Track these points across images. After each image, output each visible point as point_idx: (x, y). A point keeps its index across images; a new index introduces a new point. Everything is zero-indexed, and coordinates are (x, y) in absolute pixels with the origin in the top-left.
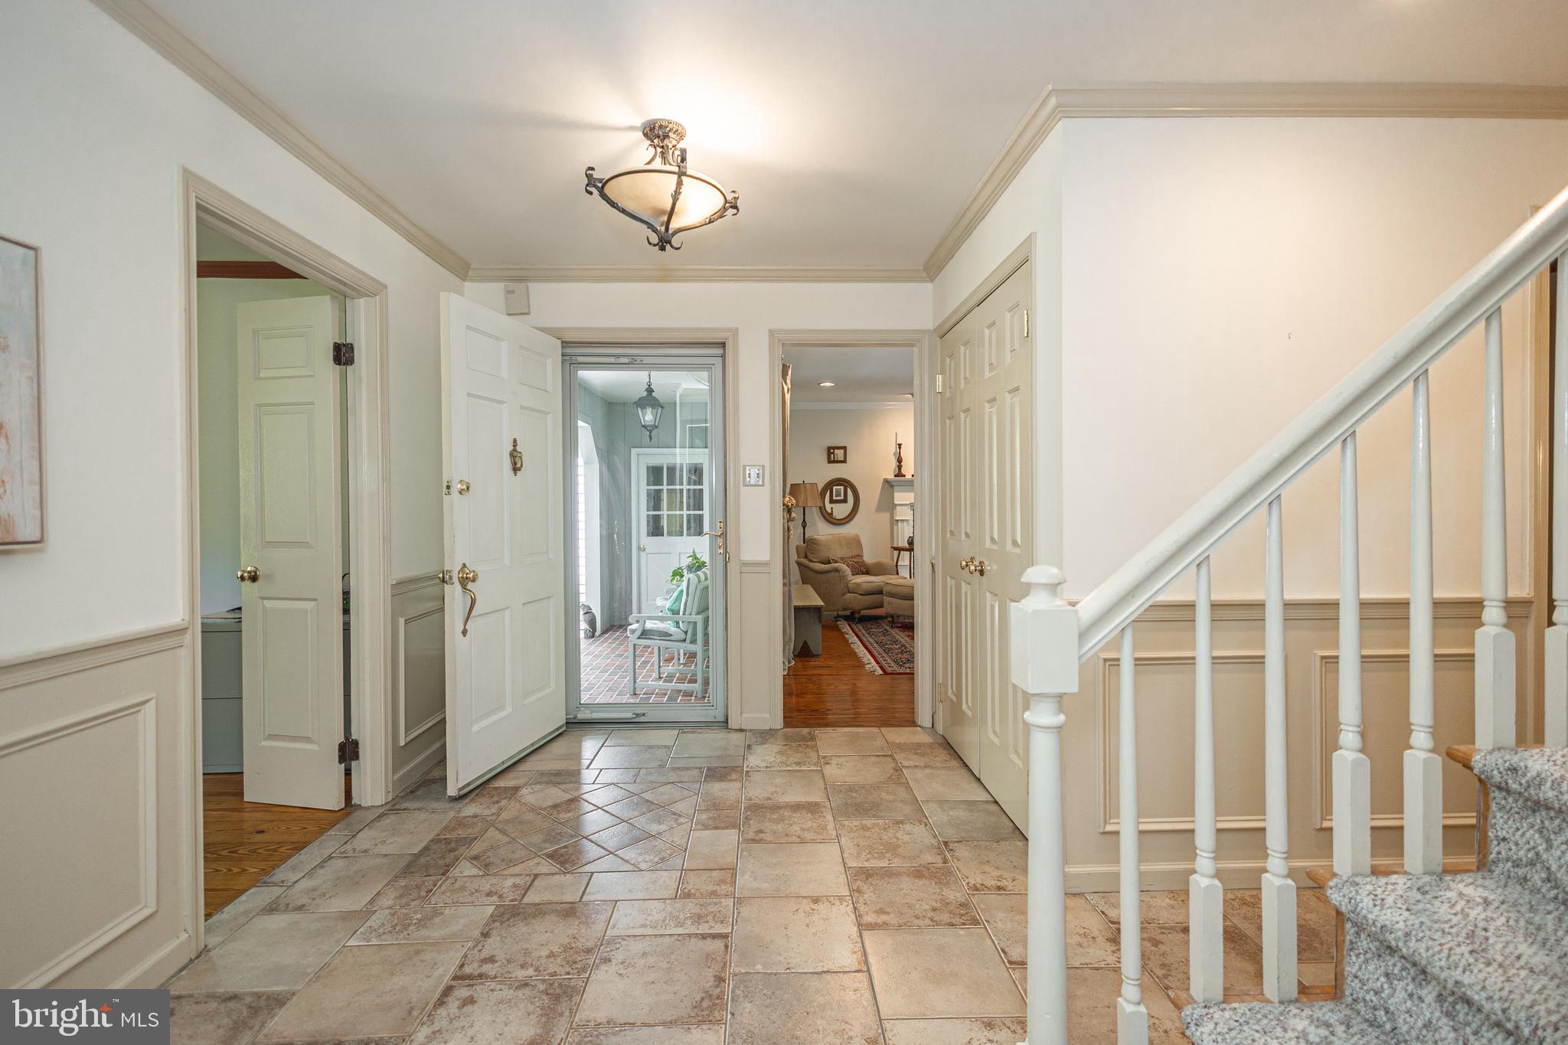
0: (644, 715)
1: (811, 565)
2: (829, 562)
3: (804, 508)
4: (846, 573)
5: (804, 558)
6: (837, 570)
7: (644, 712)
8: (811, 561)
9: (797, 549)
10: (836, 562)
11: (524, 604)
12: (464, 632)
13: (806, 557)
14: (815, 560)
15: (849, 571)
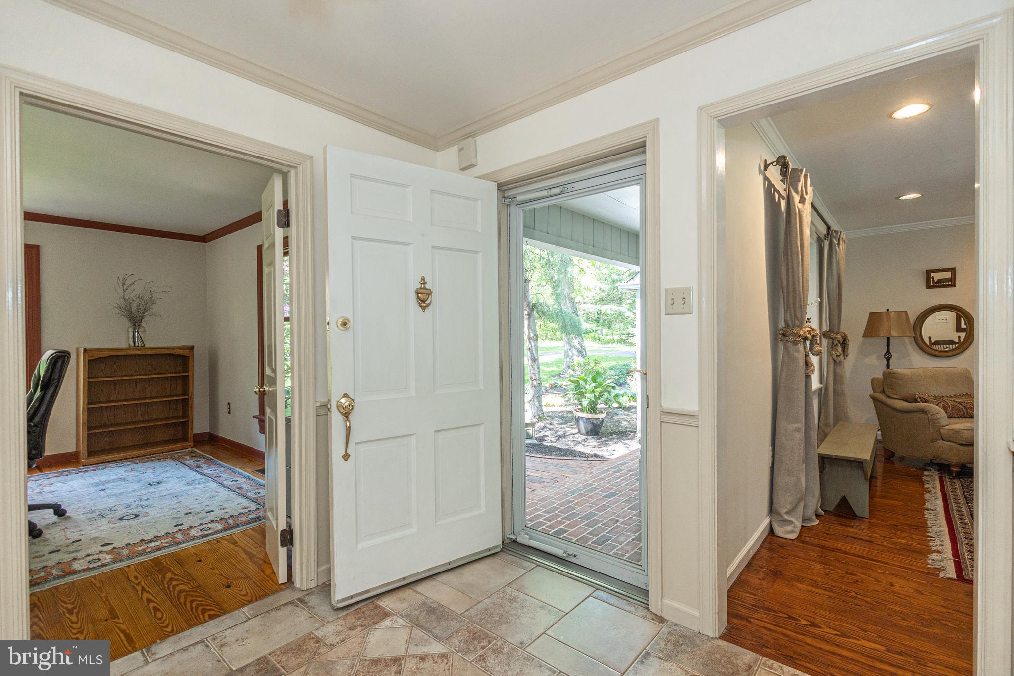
0: (575, 556)
1: (889, 401)
2: (915, 401)
3: (888, 339)
4: (938, 416)
5: (881, 392)
6: (923, 411)
7: (576, 553)
8: (889, 397)
9: (872, 382)
10: (926, 401)
11: (435, 431)
12: (346, 457)
13: (883, 392)
14: (895, 396)
15: (942, 414)
